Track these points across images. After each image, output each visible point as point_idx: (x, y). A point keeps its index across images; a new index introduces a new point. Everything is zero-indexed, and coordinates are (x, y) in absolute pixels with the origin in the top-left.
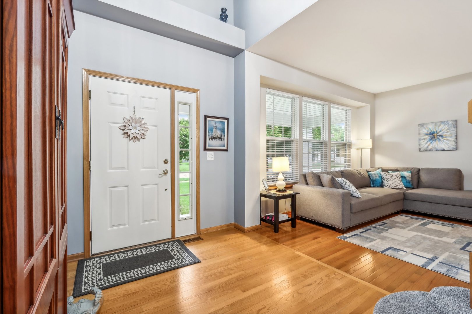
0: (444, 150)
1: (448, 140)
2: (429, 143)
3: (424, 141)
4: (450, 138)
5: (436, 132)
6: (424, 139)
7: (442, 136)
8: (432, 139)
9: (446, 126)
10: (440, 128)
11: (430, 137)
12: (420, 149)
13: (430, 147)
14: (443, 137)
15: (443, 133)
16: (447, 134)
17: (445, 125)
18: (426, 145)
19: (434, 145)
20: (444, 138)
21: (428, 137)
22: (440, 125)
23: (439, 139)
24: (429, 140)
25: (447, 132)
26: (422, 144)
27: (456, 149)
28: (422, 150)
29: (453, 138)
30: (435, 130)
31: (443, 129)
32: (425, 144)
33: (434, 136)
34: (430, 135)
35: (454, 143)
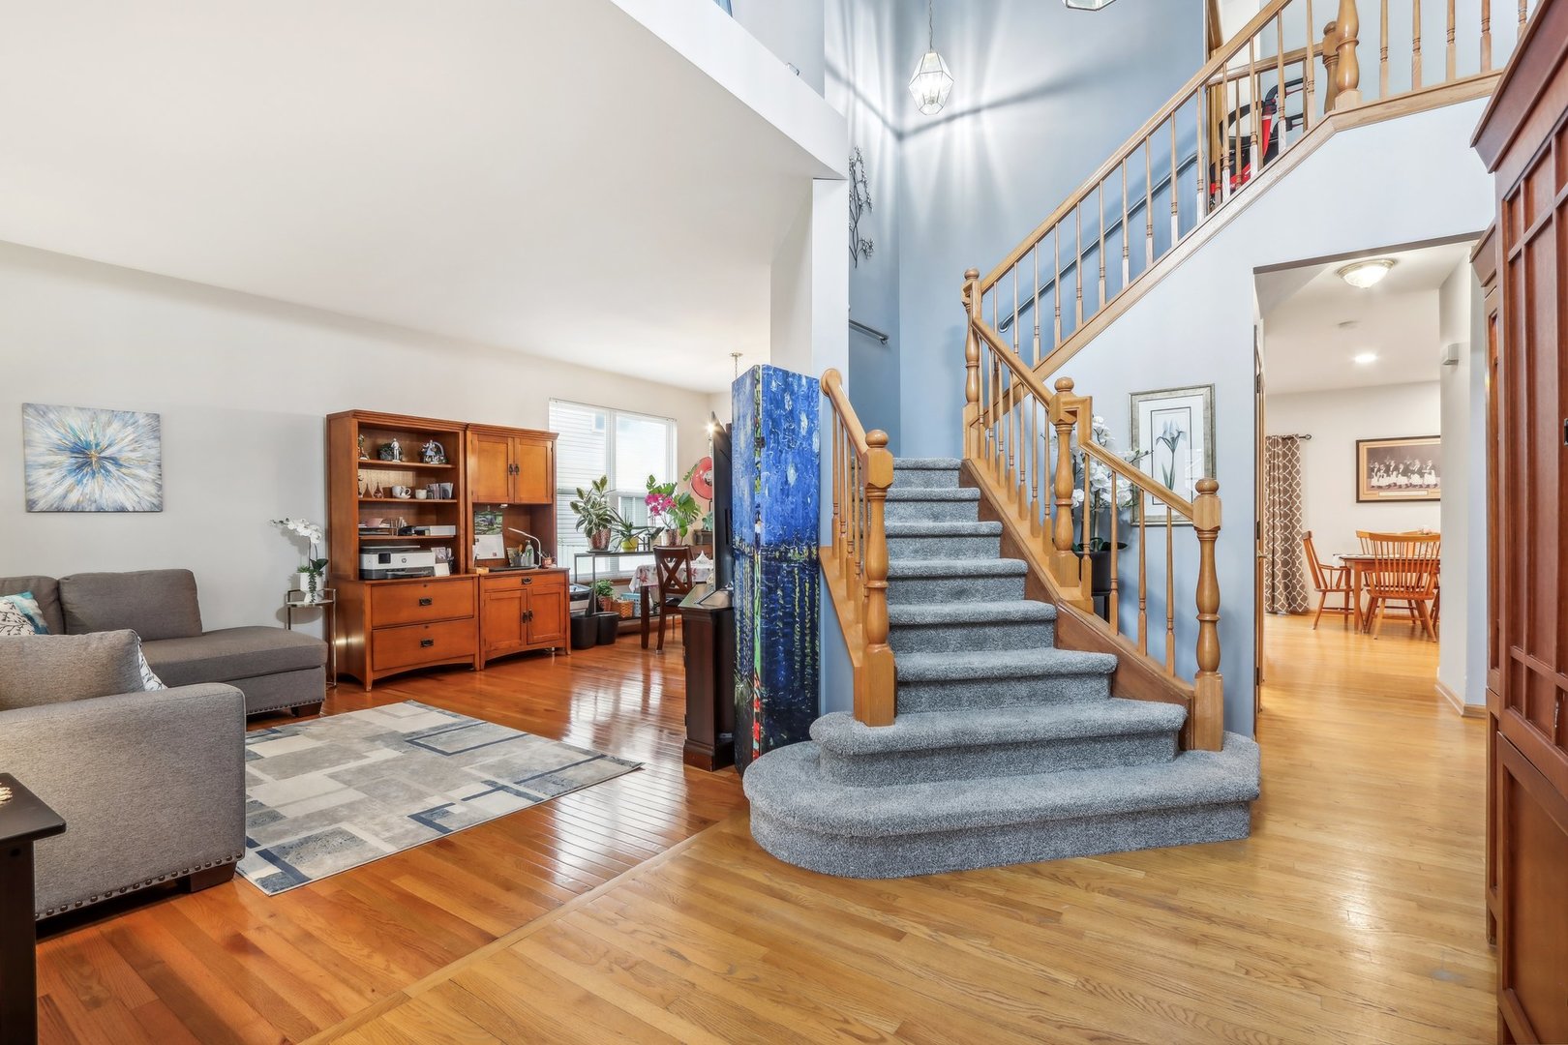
0: (123, 510)
1: (135, 477)
2: (70, 480)
3: (50, 474)
4: (140, 472)
5: (97, 445)
6: (51, 465)
7: (114, 461)
8: (80, 467)
9: (130, 429)
10: (110, 431)
11: (73, 461)
12: (30, 506)
13: (74, 498)
14: (121, 465)
15: (120, 451)
16: (133, 455)
17: (125, 425)
18: (59, 491)
19: (88, 490)
20: (123, 470)
21: (67, 460)
22: (109, 423)
23: (107, 471)
24: (70, 472)
25: (131, 451)
26: (42, 482)
27: (158, 509)
28: (41, 505)
29: (149, 474)
30: (91, 438)
31: (119, 439)
32: (52, 485)
33: (88, 457)
34: (74, 452)
35: (153, 489)
